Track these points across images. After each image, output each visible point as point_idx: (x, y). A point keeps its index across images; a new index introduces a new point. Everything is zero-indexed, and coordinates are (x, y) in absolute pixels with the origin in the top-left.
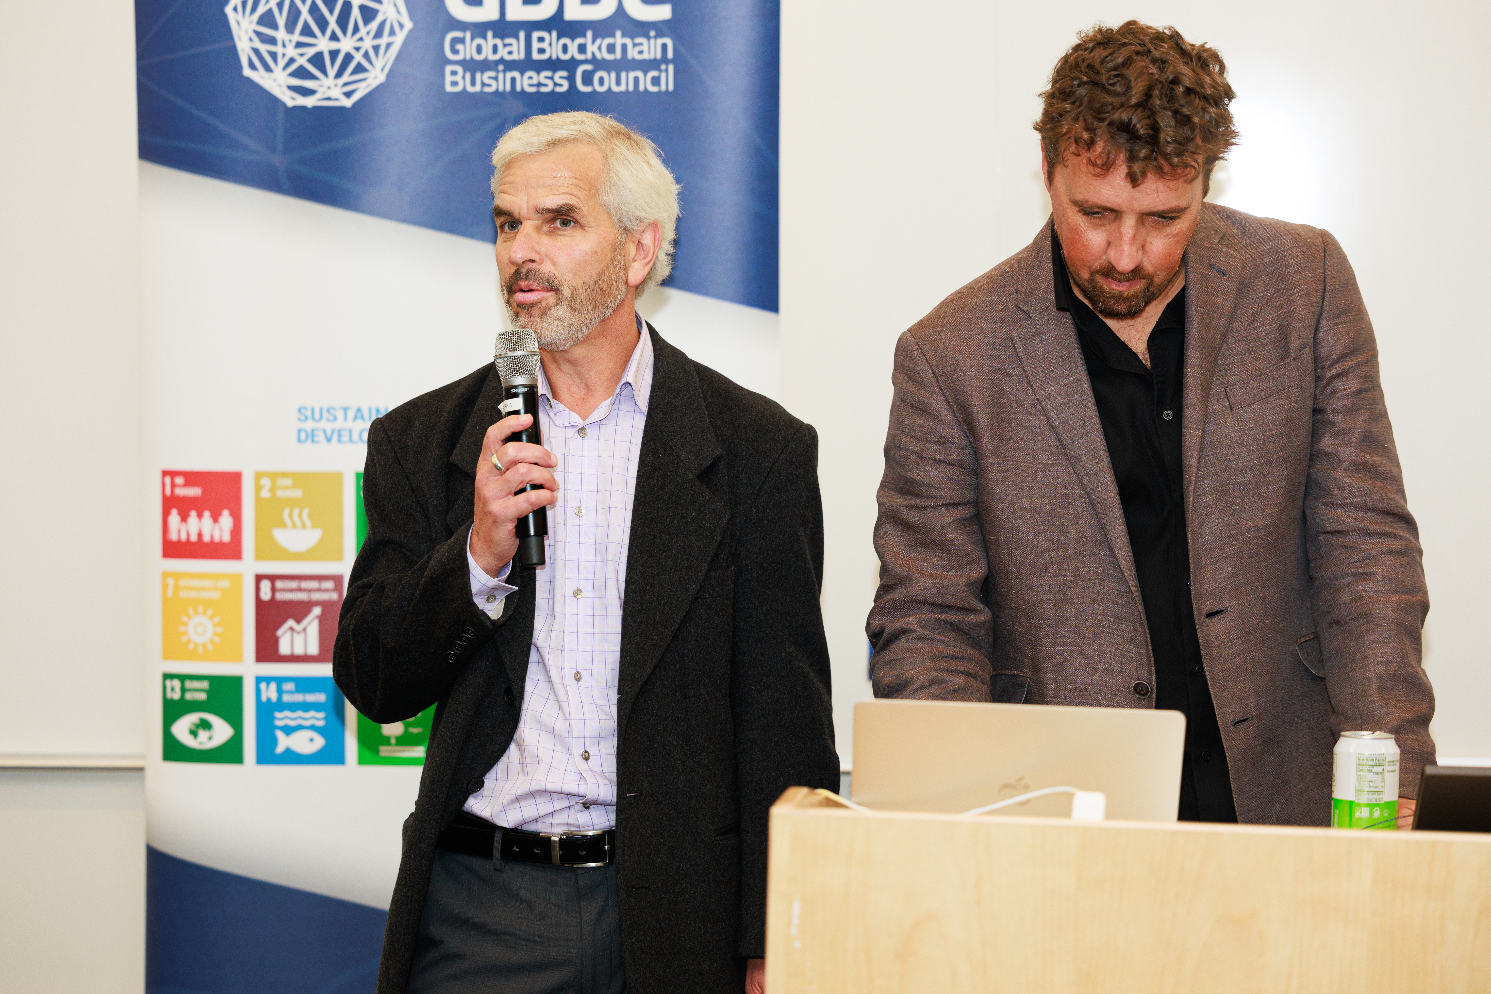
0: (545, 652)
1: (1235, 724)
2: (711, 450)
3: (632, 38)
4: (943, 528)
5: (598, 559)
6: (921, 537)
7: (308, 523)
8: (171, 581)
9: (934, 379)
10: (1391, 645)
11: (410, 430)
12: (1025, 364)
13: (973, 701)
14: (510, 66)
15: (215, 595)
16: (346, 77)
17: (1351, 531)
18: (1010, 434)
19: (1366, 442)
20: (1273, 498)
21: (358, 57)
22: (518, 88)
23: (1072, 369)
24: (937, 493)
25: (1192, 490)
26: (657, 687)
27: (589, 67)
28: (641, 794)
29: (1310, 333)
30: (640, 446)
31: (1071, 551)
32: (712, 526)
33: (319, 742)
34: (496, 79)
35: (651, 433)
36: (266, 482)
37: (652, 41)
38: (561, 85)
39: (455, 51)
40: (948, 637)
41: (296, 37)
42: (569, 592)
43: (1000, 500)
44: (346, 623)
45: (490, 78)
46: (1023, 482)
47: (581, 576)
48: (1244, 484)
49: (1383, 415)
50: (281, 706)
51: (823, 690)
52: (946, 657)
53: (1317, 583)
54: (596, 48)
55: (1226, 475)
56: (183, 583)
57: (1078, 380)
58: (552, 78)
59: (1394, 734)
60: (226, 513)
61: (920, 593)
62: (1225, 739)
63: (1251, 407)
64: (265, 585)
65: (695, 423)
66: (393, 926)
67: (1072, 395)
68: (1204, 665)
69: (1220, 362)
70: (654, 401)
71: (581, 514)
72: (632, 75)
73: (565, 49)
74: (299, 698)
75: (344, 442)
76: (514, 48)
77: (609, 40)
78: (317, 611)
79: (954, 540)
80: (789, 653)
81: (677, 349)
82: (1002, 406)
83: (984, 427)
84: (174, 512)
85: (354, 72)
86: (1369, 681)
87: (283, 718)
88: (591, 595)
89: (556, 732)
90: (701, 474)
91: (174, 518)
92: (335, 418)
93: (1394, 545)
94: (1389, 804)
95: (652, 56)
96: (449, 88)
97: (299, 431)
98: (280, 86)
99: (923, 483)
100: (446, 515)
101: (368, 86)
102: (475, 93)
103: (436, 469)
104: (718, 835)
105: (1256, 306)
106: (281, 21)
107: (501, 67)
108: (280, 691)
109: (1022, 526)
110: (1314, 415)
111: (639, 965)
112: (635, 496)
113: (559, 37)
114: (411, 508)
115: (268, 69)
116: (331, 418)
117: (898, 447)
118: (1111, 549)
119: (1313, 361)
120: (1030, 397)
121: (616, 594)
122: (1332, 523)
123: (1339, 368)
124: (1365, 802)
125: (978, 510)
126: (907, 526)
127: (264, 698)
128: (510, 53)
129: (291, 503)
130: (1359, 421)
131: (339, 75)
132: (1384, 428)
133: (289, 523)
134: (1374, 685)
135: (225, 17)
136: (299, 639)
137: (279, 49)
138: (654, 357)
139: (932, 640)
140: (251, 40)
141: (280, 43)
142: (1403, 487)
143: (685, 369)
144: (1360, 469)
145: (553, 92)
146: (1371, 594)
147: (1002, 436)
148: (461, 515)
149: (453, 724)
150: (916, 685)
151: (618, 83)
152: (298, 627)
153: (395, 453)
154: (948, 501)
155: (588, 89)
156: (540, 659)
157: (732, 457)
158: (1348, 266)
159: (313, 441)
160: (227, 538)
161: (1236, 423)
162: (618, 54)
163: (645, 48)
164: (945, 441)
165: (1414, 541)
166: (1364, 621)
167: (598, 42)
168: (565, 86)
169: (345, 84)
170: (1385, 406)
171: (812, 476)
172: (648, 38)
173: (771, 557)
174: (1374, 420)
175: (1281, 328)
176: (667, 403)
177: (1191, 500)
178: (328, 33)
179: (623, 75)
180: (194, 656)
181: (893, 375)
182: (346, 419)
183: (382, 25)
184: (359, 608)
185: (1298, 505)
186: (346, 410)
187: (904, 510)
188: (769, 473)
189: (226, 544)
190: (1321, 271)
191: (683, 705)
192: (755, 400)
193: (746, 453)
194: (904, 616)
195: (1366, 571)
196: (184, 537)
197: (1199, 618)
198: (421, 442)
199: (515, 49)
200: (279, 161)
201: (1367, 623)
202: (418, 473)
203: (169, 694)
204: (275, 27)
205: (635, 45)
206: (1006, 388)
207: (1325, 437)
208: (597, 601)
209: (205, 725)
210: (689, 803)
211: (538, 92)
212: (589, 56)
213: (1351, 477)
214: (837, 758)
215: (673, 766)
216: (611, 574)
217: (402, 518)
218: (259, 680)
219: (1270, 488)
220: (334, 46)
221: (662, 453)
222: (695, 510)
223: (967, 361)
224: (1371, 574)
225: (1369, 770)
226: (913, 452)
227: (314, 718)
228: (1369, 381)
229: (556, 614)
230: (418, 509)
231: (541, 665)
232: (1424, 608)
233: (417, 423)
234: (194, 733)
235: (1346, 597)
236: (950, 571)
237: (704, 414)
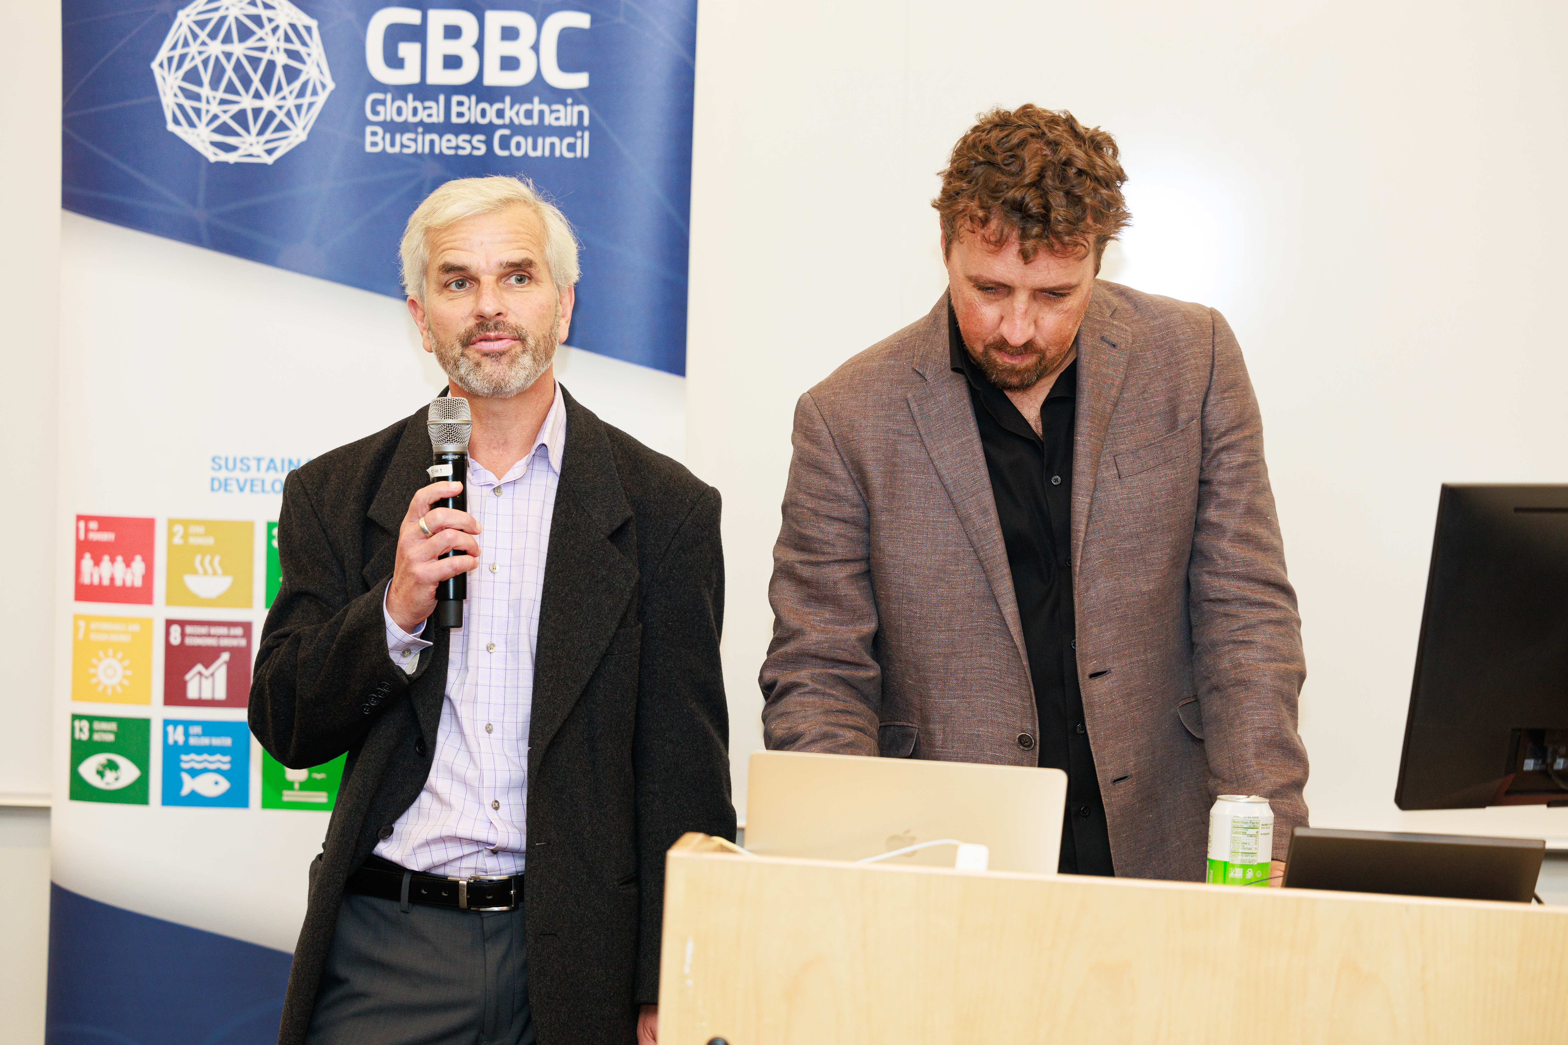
0: (457, 704)
1: (1115, 781)
2: (622, 512)
3: (550, 105)
4: (835, 583)
5: (511, 615)
6: (814, 592)
7: (219, 570)
8: (82, 624)
9: (830, 438)
10: (1268, 711)
11: (326, 484)
12: (919, 424)
13: (862, 755)
14: (429, 128)
15: (125, 638)
16: (268, 135)
17: (1233, 600)
18: (902, 493)
19: (1250, 514)
20: (1157, 564)
21: (281, 116)
22: (437, 151)
23: (964, 430)
24: (830, 550)
25: (1079, 554)
26: (566, 740)
27: (507, 132)
28: (549, 844)
29: (1198, 406)
30: (553, 506)
31: (959, 607)
32: (621, 585)
33: (224, 785)
34: (415, 140)
35: (565, 493)
36: (179, 529)
37: (569, 108)
38: (478, 149)
39: (375, 113)
40: (838, 691)
41: (220, 94)
42: (483, 646)
43: (891, 556)
44: (262, 671)
45: (409, 139)
46: (913, 539)
47: (495, 631)
48: (1130, 550)
49: (1267, 488)
50: (187, 749)
51: (722, 746)
52: (837, 711)
53: (1199, 649)
54: (514, 113)
55: (1113, 541)
56: (94, 626)
57: (970, 441)
58: (470, 142)
59: (1269, 798)
60: (138, 558)
61: (813, 647)
62: (1104, 796)
63: (1139, 476)
64: (175, 630)
65: (606, 484)
66: (298, 966)
67: (964, 455)
68: (1087, 723)
69: (1110, 431)
70: (567, 462)
71: (495, 571)
72: (548, 140)
73: (483, 113)
74: (205, 741)
75: (257, 492)
76: (434, 111)
77: (527, 106)
78: (225, 656)
79: (846, 595)
80: (691, 709)
81: (588, 410)
82: (895, 465)
83: (877, 486)
84: (87, 556)
85: (276, 130)
86: (1246, 746)
87: (189, 761)
88: (504, 649)
89: (467, 782)
90: (611, 534)
91: (87, 562)
92: (249, 468)
93: (1274, 615)
94: (1261, 866)
95: (568, 123)
96: (369, 149)
97: (213, 480)
98: (203, 141)
99: (817, 539)
100: (363, 568)
101: (289, 144)
102: (395, 154)
103: (353, 523)
104: (621, 884)
105: (1147, 377)
106: (206, 78)
107: (420, 130)
108: (187, 734)
109: (912, 581)
110: (1200, 486)
111: (545, 1009)
112: (548, 554)
113: (478, 102)
114: (327, 561)
115: (192, 124)
116: (245, 468)
117: (794, 504)
118: (998, 605)
119: (1200, 433)
120: (923, 456)
121: (528, 649)
122: (1215, 591)
123: (1225, 441)
124: (1239, 863)
125: (869, 567)
126: (801, 582)
127: (171, 741)
128: (430, 116)
129: (203, 550)
130: (1242, 496)
131: (261, 132)
132: (1267, 500)
133: (200, 570)
134: (1252, 750)
135: (151, 73)
136: (207, 684)
137: (203, 106)
138: (567, 417)
139: (824, 694)
140: (176, 95)
141: (204, 100)
142: (1284, 559)
143: (596, 430)
144: (1244, 540)
145: (470, 154)
146: (1250, 662)
147: (894, 494)
148: (378, 568)
149: (365, 773)
150: (807, 739)
151: (535, 148)
152: (206, 672)
153: (312, 506)
154: (840, 558)
155: (505, 153)
156: (452, 710)
157: (640, 518)
158: (1236, 343)
159: (226, 490)
160: (138, 583)
161: (1124, 491)
162: (536, 120)
163: (562, 114)
164: (838, 498)
165: (1293, 612)
166: (1243, 688)
167: (516, 107)
168: (482, 150)
169: (267, 142)
170: (1268, 480)
171: (717, 538)
172: (565, 105)
173: (676, 615)
174: (1258, 493)
175: (1170, 400)
176: (580, 464)
177: (1078, 564)
178: (252, 91)
179: (540, 141)
180: (103, 698)
181: (793, 435)
182: (259, 469)
183: (305, 85)
184: (275, 658)
185: (1182, 572)
186: (259, 460)
187: (798, 565)
188: (676, 534)
189: (137, 588)
190: (1210, 347)
191: (591, 757)
192: (663, 463)
193: (655, 514)
194: (795, 670)
195: (1246, 639)
196: (96, 581)
197: (1083, 678)
198: (337, 496)
199: (435, 113)
200: (201, 215)
201: (1246, 689)
202: (335, 527)
203: (77, 735)
204: (200, 84)
205: (552, 112)
206: (900, 448)
207: (1210, 508)
208: (509, 654)
209: (112, 766)
210: (595, 853)
211: (456, 155)
212: (507, 121)
213: (1234, 547)
214: (734, 811)
215: (580, 817)
216: (524, 630)
217: (318, 570)
218: (167, 723)
219: (1154, 555)
220: (257, 104)
221: (575, 513)
222: (606, 570)
223: (863, 421)
224: (1251, 642)
225: (1243, 832)
226: (808, 509)
227: (219, 761)
228: (1254, 455)
229: (469, 668)
230: (334, 562)
231: (453, 716)
232: (1302, 677)
233: (333, 477)
234: (101, 774)
235: (1225, 664)
236: (841, 625)
237: (615, 475)
